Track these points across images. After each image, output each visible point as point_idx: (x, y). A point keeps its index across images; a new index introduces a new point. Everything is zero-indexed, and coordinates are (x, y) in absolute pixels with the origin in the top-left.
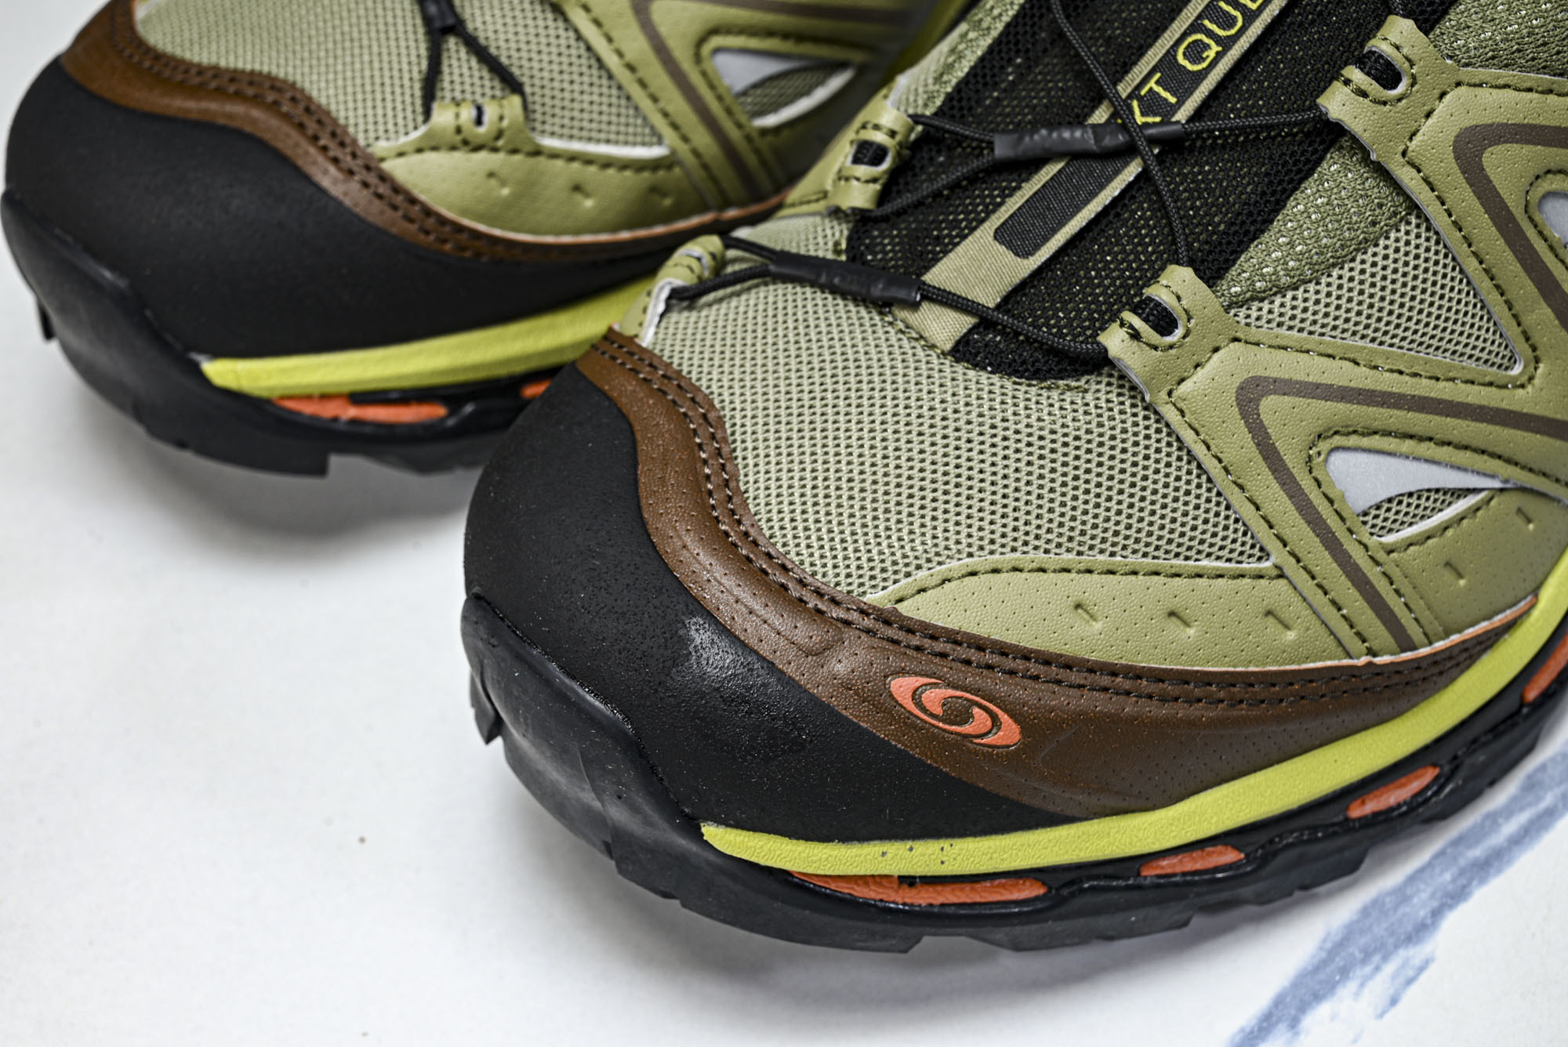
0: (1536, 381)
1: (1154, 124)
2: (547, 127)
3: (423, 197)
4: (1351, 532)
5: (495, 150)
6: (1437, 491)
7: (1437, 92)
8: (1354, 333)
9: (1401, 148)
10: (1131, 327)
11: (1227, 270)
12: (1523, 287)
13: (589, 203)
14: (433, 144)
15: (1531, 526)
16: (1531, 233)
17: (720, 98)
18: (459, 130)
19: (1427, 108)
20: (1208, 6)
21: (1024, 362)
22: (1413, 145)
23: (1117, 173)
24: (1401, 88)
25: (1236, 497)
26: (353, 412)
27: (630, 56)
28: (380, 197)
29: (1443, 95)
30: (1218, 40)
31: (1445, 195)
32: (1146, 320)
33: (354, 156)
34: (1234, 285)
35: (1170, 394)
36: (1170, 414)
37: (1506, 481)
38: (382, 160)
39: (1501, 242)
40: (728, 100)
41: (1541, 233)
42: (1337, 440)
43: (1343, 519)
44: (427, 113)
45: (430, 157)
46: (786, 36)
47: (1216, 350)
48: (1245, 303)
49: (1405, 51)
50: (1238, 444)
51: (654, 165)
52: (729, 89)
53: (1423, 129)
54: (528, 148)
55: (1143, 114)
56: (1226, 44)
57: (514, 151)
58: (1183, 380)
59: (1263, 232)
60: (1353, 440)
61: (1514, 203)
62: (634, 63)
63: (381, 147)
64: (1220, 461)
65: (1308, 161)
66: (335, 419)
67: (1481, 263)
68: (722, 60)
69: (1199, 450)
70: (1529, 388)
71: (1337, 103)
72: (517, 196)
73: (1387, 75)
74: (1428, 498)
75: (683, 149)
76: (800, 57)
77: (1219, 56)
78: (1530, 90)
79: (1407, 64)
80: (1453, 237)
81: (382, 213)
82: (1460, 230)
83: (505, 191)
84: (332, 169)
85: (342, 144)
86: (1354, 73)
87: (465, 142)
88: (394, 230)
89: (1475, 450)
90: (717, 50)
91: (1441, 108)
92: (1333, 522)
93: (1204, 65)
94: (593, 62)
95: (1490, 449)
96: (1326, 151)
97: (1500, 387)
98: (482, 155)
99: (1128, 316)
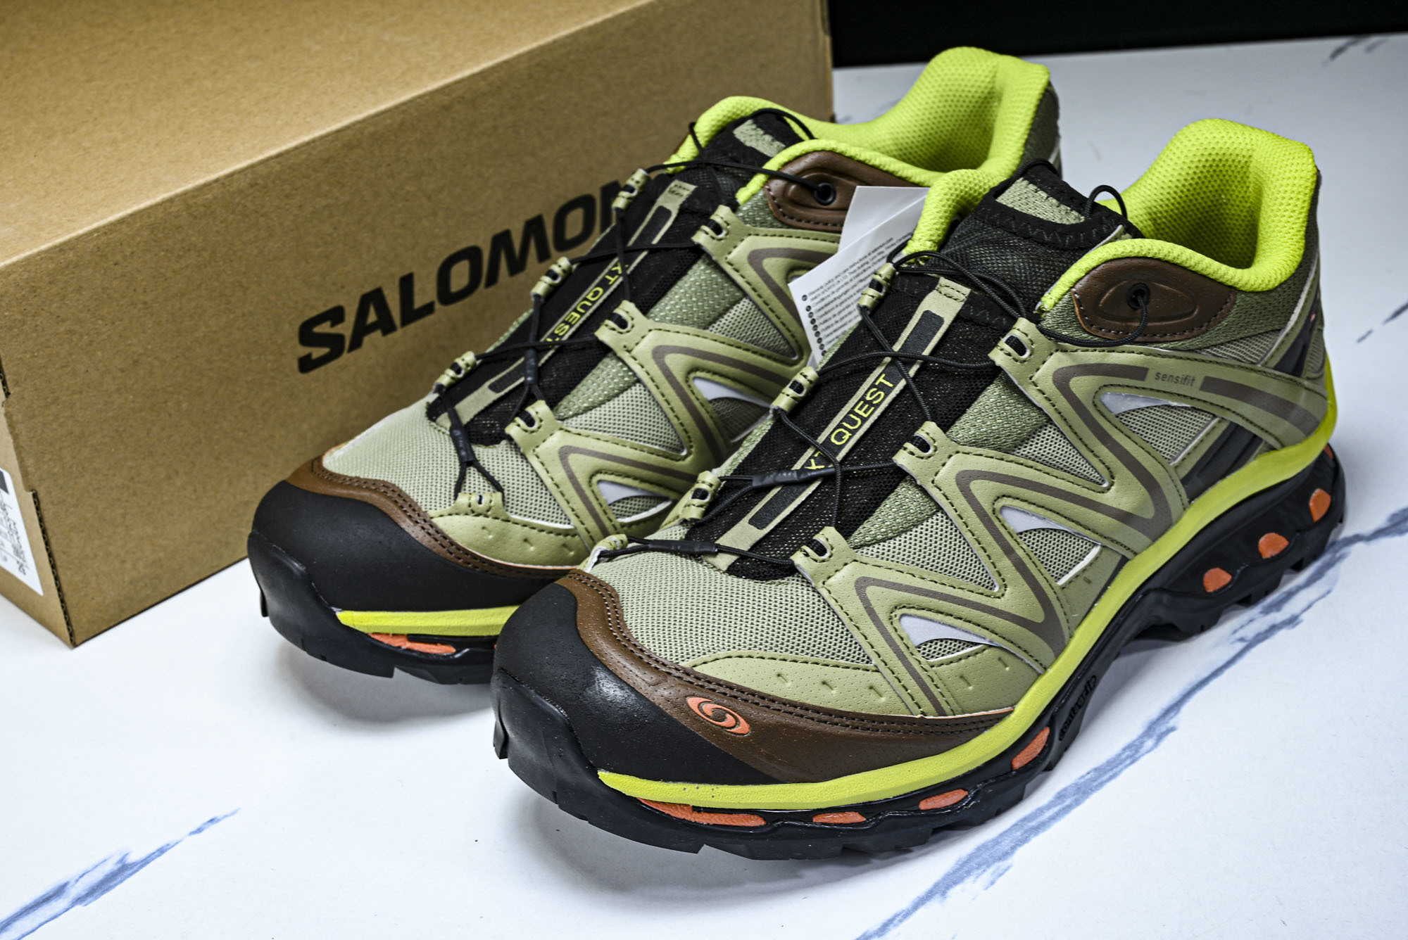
0: (1006, 596)
1: (822, 469)
2: (514, 510)
3: (450, 536)
4: (912, 654)
5: (487, 516)
6: (956, 641)
7: (947, 455)
8: (913, 563)
9: (931, 479)
10: (805, 551)
11: (853, 532)
12: (996, 550)
13: (532, 549)
14: (457, 511)
15: (1007, 669)
16: (997, 523)
17: (601, 505)
18: (470, 506)
19: (943, 462)
20: (845, 417)
21: (759, 573)
22: (937, 478)
23: (804, 490)
24: (930, 452)
25: (855, 632)
26: (408, 645)
27: (556, 480)
28: (429, 534)
29: (950, 456)
30: (850, 431)
31: (953, 502)
32: (812, 549)
33: (419, 515)
34: (857, 537)
35: (824, 583)
36: (824, 593)
37: (991, 641)
38: (432, 518)
39: (982, 525)
40: (605, 506)
41: (1003, 525)
42: (904, 611)
43: (908, 648)
44: (456, 497)
45: (455, 517)
46: (635, 478)
47: (846, 564)
48: (862, 546)
49: (931, 435)
50: (855, 607)
51: (566, 533)
52: (606, 501)
53: (941, 471)
54: (502, 517)
55: (816, 465)
56: (853, 432)
57: (496, 518)
58: (829, 577)
59: (870, 516)
60: (913, 611)
61: (987, 508)
62: (558, 483)
63: (431, 513)
64: (848, 615)
65: (891, 486)
66: (399, 647)
67: (973, 535)
68: (602, 486)
69: (837, 609)
70: (1002, 599)
71: (903, 459)
72: (496, 540)
73: (924, 446)
74: (951, 644)
75: (581, 528)
76: (643, 490)
77: (850, 437)
78: (992, 457)
79: (932, 441)
80: (958, 522)
81: (430, 541)
82: (962, 519)
83: (491, 537)
84: (408, 521)
85: (414, 510)
86: (909, 446)
87: (473, 512)
88: (435, 550)
89: (974, 624)
90: (600, 481)
91: (950, 462)
92: (903, 648)
93: (843, 442)
94: (539, 481)
95: (983, 624)
96: (899, 482)
97: (987, 596)
98: (481, 518)
99: (805, 547)
